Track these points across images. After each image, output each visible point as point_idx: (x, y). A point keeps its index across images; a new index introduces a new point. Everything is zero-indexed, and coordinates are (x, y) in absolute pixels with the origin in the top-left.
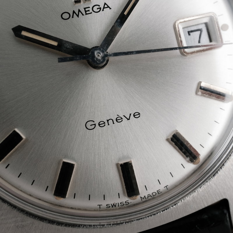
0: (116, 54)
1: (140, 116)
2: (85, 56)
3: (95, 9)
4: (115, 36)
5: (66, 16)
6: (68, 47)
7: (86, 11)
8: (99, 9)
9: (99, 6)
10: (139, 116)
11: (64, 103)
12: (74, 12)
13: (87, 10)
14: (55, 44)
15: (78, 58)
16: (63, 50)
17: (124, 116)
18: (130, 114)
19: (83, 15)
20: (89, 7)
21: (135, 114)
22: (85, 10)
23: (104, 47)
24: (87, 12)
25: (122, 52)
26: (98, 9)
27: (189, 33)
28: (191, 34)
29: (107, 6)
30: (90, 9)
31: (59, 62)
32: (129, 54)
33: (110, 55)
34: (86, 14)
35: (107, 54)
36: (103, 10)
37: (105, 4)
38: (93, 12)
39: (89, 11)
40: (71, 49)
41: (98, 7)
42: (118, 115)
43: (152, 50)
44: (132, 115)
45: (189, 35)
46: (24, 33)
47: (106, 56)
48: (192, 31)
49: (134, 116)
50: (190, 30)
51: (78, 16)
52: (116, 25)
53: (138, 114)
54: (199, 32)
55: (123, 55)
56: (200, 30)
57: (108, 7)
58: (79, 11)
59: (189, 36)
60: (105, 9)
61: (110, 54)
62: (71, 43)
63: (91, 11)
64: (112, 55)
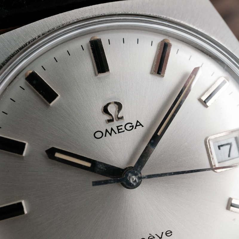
0: (149, 177)
1: (172, 234)
2: (120, 179)
3: (128, 127)
4: (148, 157)
5: (99, 135)
6: (101, 168)
7: (118, 130)
8: (132, 127)
9: (132, 124)
10: (170, 234)
11: (96, 224)
12: (107, 131)
13: (119, 128)
14: (88, 165)
15: (112, 181)
16: (96, 171)
17: (156, 235)
18: (162, 233)
19: (116, 133)
20: (122, 126)
21: (167, 233)
22: (118, 128)
23: (138, 168)
24: (120, 131)
25: (156, 174)
26: (130, 127)
27: (219, 147)
28: (221, 148)
29: (139, 124)
30: (123, 127)
31: (93, 185)
32: (163, 176)
33: (144, 178)
34: (119, 132)
35: (141, 177)
36: (135, 128)
37: (138, 122)
38: (125, 130)
39: (121, 129)
40: (105, 170)
41: (130, 125)
42: (150, 234)
43: (185, 171)
44: (164, 234)
45: (219, 149)
46: (58, 155)
47: (140, 178)
48: (222, 146)
49: (166, 234)
50: (220, 144)
51: (111, 134)
52: (149, 146)
53: (170, 232)
54: (228, 146)
55: (157, 177)
56: (230, 144)
57: (141, 125)
58: (112, 129)
59: (220, 151)
60: (137, 127)
61: (144, 176)
62: (105, 164)
63: (124, 129)
64: (146, 177)
